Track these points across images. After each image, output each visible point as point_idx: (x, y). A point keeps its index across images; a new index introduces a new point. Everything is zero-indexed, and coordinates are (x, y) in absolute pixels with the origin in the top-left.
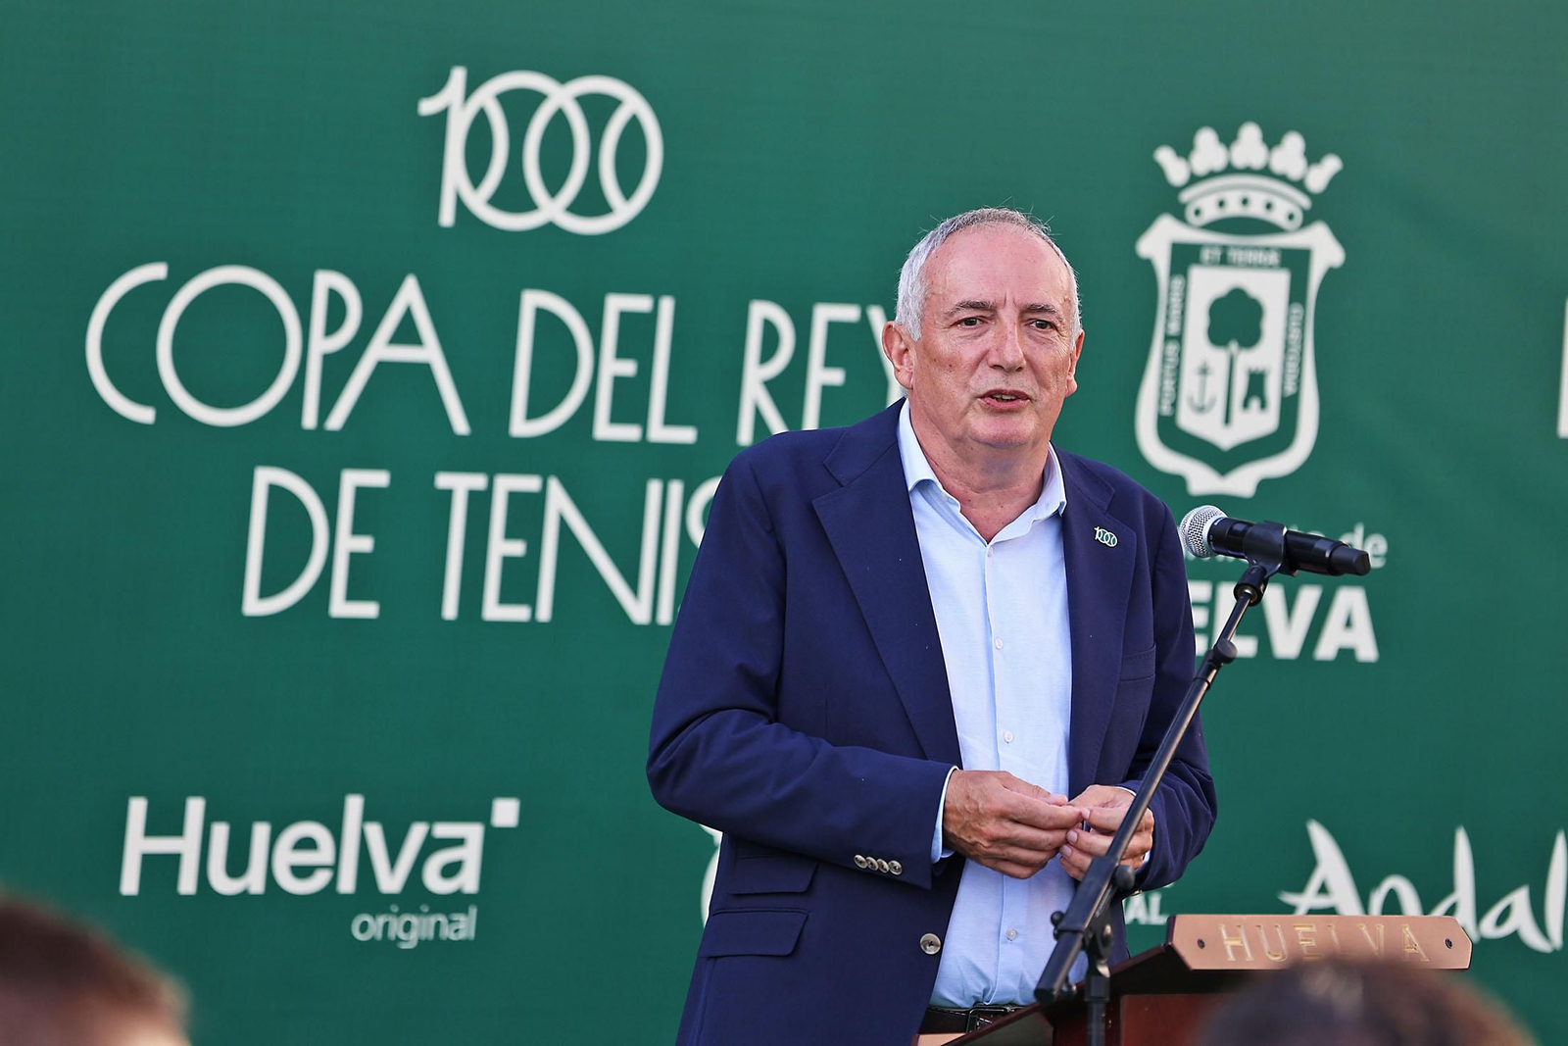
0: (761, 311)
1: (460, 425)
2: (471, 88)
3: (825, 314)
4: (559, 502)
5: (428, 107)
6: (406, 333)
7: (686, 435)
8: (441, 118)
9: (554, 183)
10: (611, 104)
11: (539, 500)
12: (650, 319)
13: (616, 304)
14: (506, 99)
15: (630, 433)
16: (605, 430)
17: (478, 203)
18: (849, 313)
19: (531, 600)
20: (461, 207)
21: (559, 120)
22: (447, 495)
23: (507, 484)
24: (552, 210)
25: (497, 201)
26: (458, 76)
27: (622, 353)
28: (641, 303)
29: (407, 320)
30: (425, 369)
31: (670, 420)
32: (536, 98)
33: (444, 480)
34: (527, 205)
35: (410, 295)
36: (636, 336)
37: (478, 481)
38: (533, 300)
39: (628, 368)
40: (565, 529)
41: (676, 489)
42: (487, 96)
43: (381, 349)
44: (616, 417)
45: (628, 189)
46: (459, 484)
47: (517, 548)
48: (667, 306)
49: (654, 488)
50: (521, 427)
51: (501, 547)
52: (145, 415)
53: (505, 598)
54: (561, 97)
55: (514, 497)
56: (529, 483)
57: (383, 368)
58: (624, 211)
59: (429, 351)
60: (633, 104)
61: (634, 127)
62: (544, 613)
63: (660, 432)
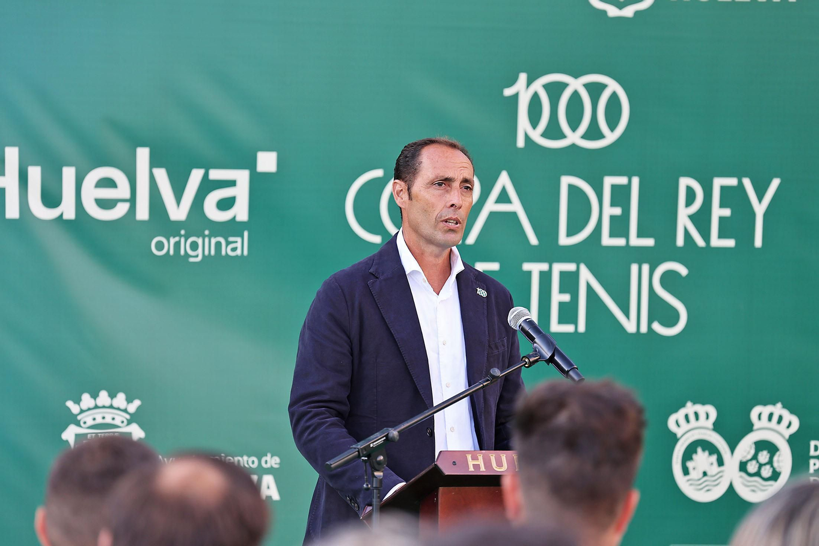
0: (685, 182)
1: (533, 240)
2: (530, 82)
3: (718, 183)
4: (586, 276)
5: (508, 92)
6: (504, 198)
7: (649, 242)
8: (516, 96)
9: (574, 125)
10: (602, 87)
11: (575, 275)
12: (627, 188)
13: (609, 181)
14: (547, 87)
15: (620, 242)
16: (607, 240)
17: (536, 136)
18: (732, 182)
19: (575, 321)
20: (527, 138)
21: (576, 95)
22: (529, 273)
23: (558, 268)
24: (574, 138)
25: (546, 135)
26: (523, 77)
27: (613, 204)
28: (622, 180)
29: (504, 192)
30: (514, 215)
31: (640, 235)
32: (563, 86)
33: (527, 267)
34: (561, 136)
35: (504, 180)
36: (620, 196)
37: (544, 267)
38: (566, 181)
39: (617, 211)
40: (589, 287)
41: (646, 268)
42: (538, 85)
43: (491, 206)
44: (612, 234)
45: (612, 126)
46: (535, 268)
47: (566, 298)
48: (636, 181)
49: (634, 268)
50: (564, 240)
51: (558, 298)
52: (377, 239)
53: (561, 321)
54: (576, 84)
55: (563, 274)
56: (571, 267)
57: (492, 214)
58: (610, 137)
59: (516, 206)
60: (613, 86)
61: (614, 97)
62: (582, 328)
63: (635, 241)
